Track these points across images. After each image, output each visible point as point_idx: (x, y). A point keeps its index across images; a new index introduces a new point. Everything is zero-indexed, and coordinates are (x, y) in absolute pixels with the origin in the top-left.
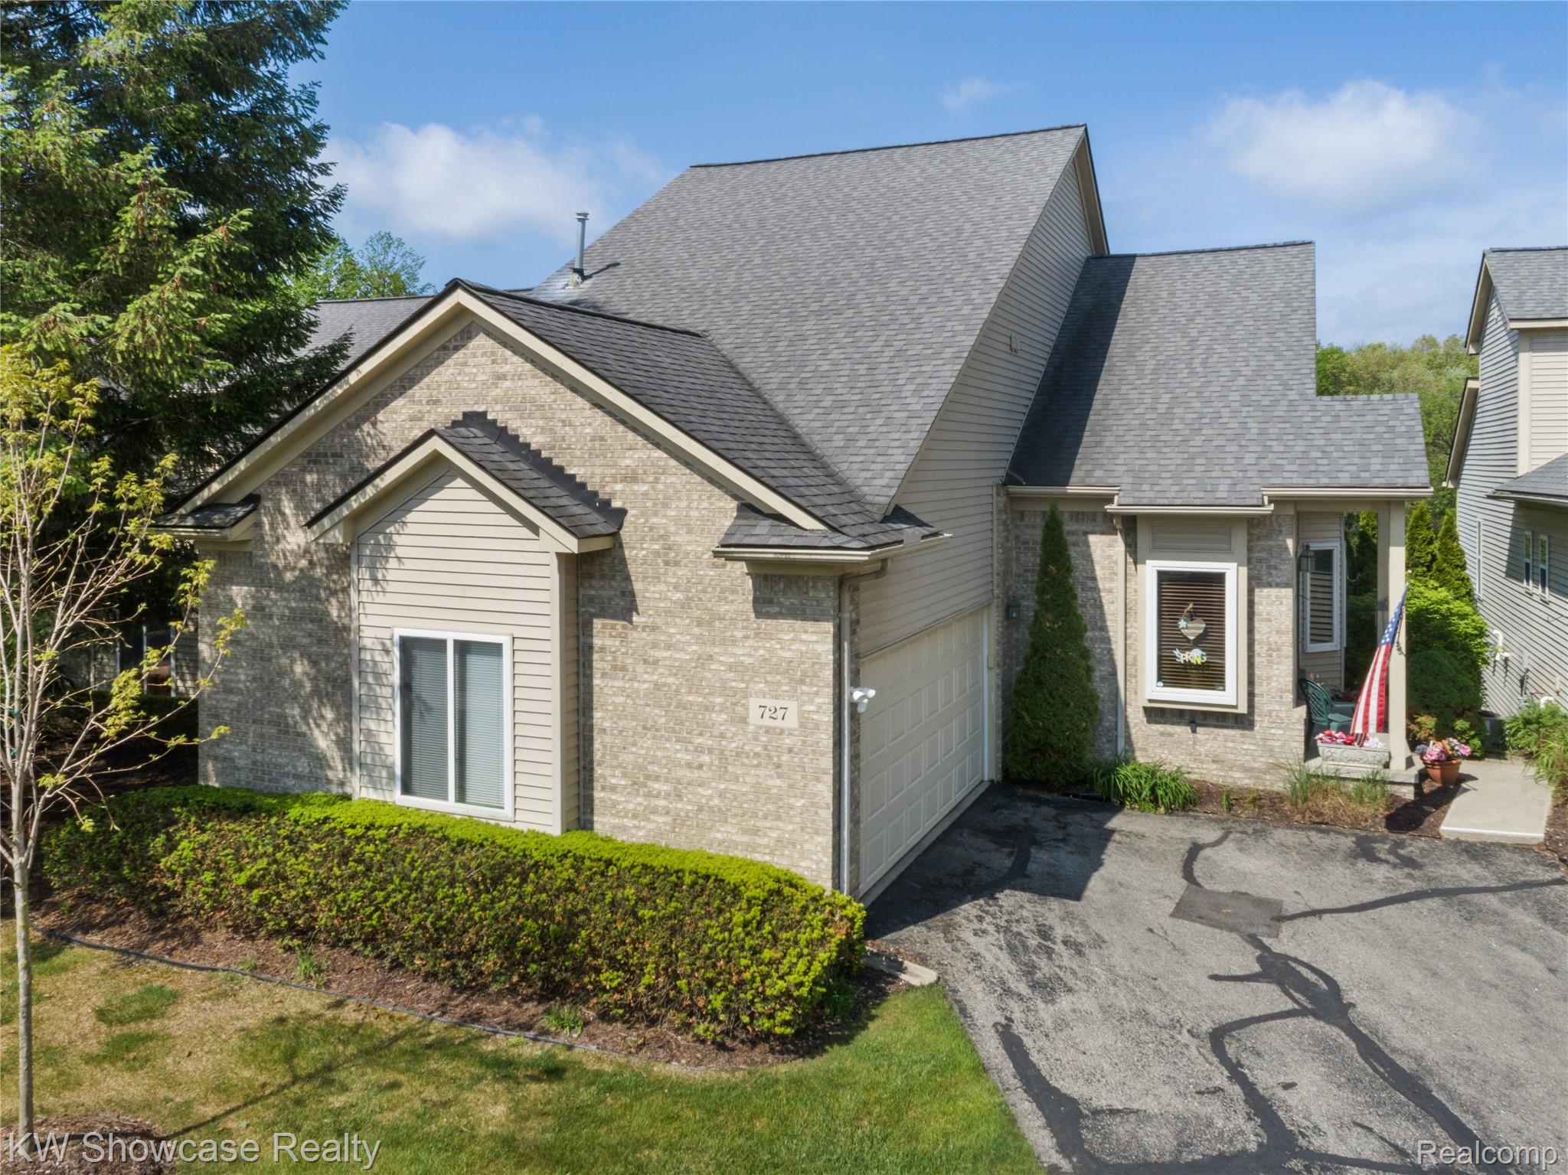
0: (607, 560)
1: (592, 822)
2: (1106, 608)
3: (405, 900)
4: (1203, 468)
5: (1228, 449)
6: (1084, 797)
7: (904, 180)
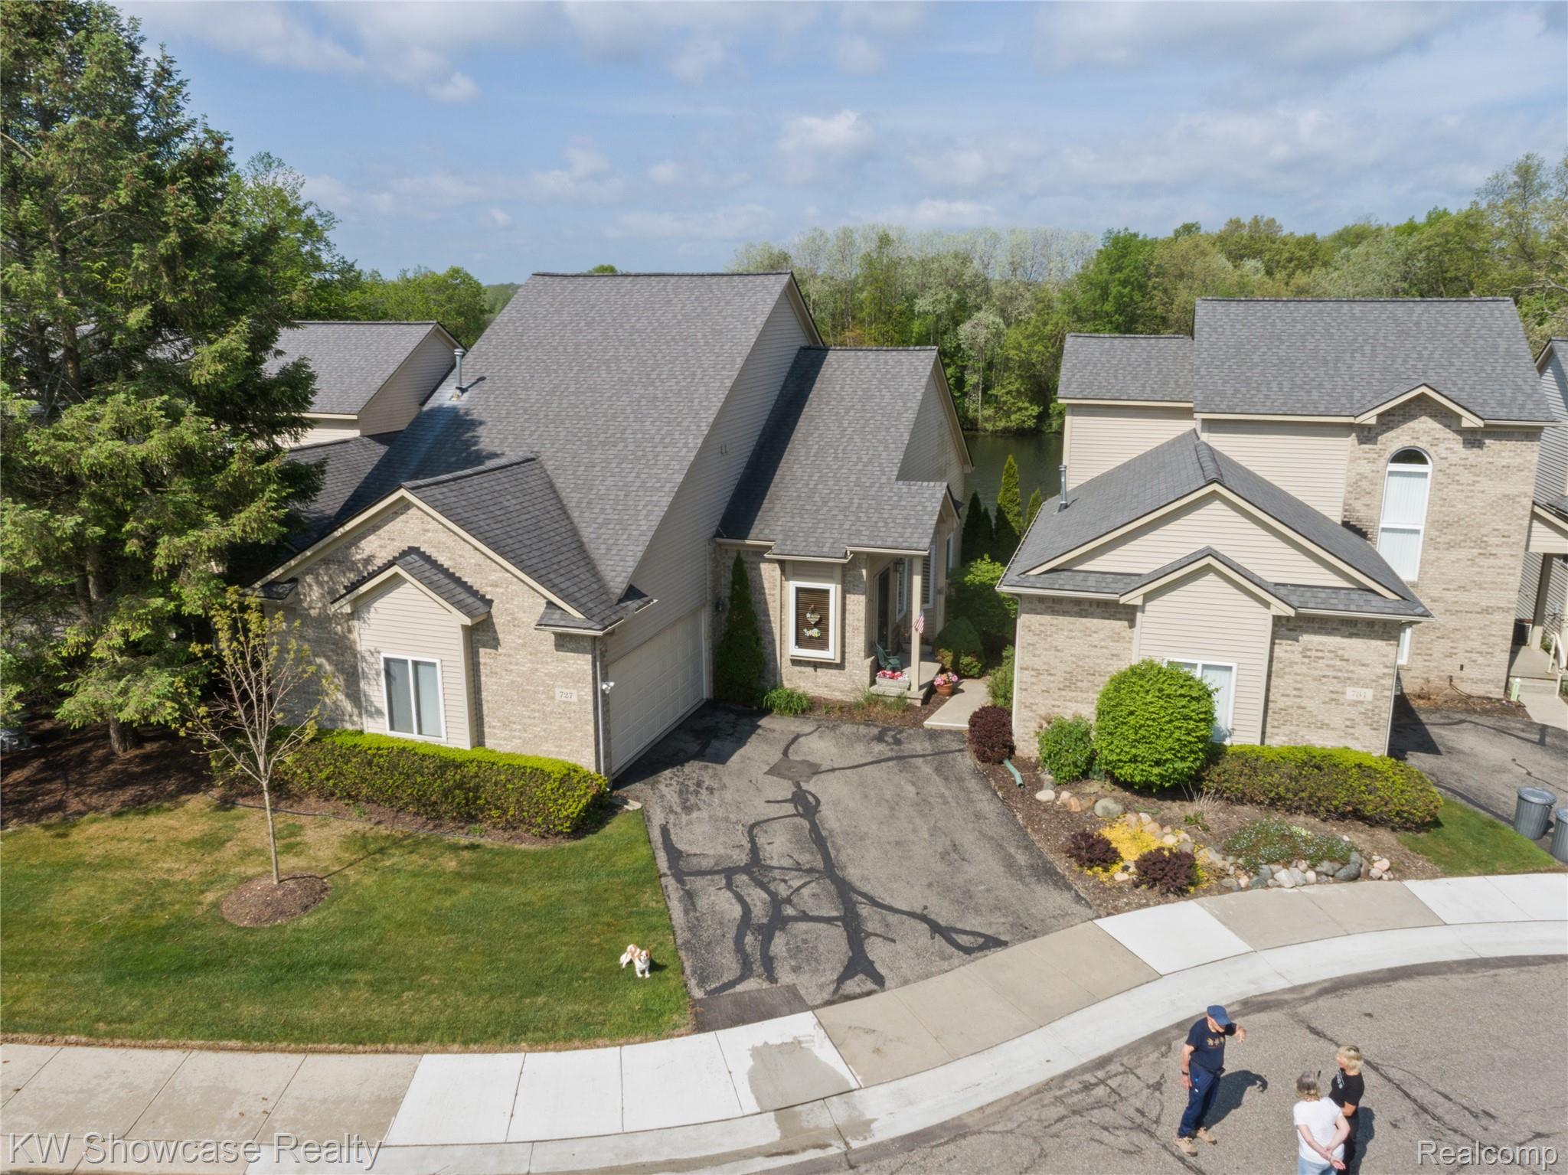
0: (485, 625)
1: (484, 744)
4: (822, 530)
5: (837, 518)
7: (670, 315)
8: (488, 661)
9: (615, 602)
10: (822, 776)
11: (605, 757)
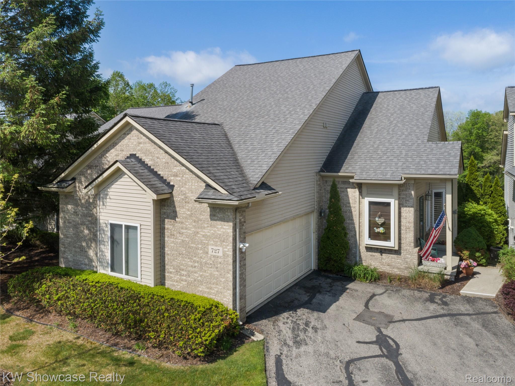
0: (169, 201)
1: (165, 283)
2: (353, 213)
3: (99, 306)
4: (384, 167)
5: (393, 161)
6: (343, 276)
7: (297, 70)
8: (169, 227)
9: (252, 188)
10: (396, 324)
11: (240, 299)
